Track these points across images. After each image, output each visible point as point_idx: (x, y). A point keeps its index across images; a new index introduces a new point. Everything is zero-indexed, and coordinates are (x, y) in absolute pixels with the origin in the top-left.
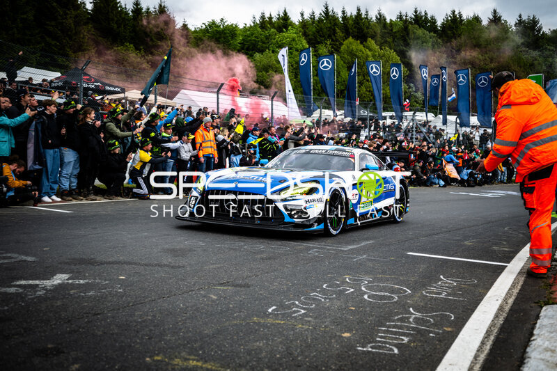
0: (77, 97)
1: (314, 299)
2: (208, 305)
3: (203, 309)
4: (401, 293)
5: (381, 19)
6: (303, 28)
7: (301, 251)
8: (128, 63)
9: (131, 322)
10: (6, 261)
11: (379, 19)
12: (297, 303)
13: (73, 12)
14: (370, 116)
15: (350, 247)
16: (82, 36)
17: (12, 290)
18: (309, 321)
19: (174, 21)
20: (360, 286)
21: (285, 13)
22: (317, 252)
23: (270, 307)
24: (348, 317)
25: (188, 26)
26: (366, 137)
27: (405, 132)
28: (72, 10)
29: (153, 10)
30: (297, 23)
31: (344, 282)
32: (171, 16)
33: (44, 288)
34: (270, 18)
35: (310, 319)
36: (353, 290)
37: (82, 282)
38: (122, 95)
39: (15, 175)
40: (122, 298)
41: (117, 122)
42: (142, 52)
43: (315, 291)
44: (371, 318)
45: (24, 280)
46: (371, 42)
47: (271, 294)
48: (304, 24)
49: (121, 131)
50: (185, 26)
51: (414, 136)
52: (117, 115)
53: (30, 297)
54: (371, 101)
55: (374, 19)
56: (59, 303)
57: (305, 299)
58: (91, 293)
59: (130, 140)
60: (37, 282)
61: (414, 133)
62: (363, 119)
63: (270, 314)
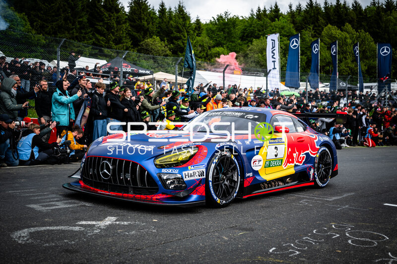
0: (118, 79)
1: (306, 242)
2: (221, 245)
3: (218, 247)
4: (380, 239)
5: (357, 7)
6: (292, 18)
7: (294, 201)
8: (155, 51)
9: (164, 257)
10: (71, 206)
11: (355, 7)
12: (292, 245)
13: (116, 15)
14: (348, 87)
15: (334, 198)
16: (121, 32)
17: (77, 229)
18: (303, 261)
19: (190, 17)
20: (345, 232)
21: (276, 6)
22: (307, 202)
23: (271, 248)
24: (335, 258)
25: (201, 21)
26: (345, 105)
27: (378, 100)
28: (115, 13)
29: (174, 9)
30: (286, 14)
31: (330, 228)
32: (188, 14)
33: (99, 228)
34: (265, 11)
35: (304, 259)
36: (338, 235)
37: (126, 223)
38: (151, 77)
39: (76, 140)
40: (156, 237)
41: (149, 98)
42: (166, 42)
43: (307, 235)
44: (355, 261)
45: (85, 221)
46: (348, 26)
47: (271, 237)
48: (292, 14)
49: (152, 105)
50: (198, 21)
51: (387, 103)
52: (149, 94)
53: (89, 234)
54: (349, 75)
55: (351, 7)
56: (110, 240)
57: (299, 242)
58: (133, 232)
59: (158, 112)
60: (94, 223)
61: (387, 100)
62: (342, 90)
63: (271, 254)
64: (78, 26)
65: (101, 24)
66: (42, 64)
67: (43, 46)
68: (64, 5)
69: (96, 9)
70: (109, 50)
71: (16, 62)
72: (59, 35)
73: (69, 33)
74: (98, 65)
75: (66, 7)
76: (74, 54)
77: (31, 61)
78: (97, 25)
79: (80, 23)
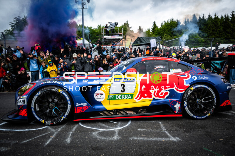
64: (219, 32)
65: (229, 29)
66: (204, 49)
67: (203, 42)
68: (212, 25)
69: (227, 23)
70: (233, 40)
71: (195, 49)
72: (210, 37)
73: (214, 36)
74: (229, 47)
75: (213, 26)
76: (218, 43)
77: (200, 49)
78: (227, 30)
79: (219, 31)
